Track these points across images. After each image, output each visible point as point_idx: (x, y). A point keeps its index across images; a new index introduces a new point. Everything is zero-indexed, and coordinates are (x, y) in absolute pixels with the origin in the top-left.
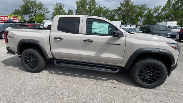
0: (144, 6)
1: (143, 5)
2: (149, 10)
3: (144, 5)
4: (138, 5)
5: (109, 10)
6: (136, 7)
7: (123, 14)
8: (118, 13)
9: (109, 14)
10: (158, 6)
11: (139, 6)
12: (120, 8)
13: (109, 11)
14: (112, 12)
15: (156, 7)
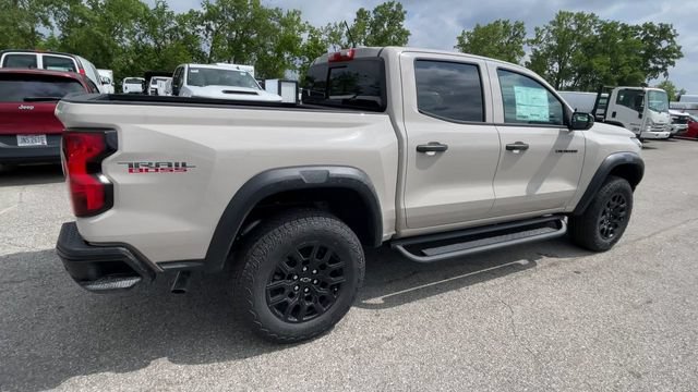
0: (296, 18)
1: (291, 11)
2: (311, 31)
3: (295, 12)
4: (277, 9)
5: (167, 10)
6: (271, 13)
7: (230, 34)
8: (208, 28)
9: (172, 26)
10: (338, 24)
11: (280, 15)
12: (217, 9)
13: (170, 15)
14: (182, 19)
15: (332, 26)
